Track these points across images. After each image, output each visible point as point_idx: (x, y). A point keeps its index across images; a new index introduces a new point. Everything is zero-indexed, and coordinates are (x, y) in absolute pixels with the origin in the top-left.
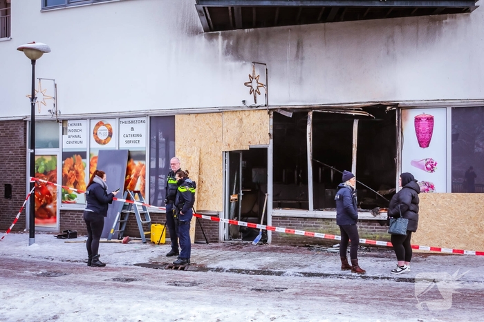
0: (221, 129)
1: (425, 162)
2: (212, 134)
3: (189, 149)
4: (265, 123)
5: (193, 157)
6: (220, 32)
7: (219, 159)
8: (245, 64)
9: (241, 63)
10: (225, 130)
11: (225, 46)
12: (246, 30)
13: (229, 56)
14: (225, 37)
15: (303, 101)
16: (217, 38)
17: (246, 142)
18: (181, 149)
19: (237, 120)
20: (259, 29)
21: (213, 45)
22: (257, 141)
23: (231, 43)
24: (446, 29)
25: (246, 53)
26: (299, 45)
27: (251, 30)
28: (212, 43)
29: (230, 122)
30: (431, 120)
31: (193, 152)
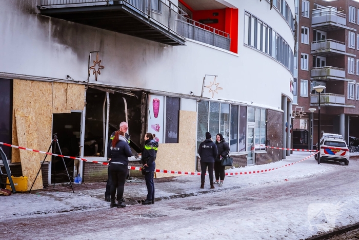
0: (51, 95)
1: (156, 126)
2: (44, 99)
3: (25, 109)
4: (82, 94)
5: (30, 117)
6: (50, 17)
7: (49, 119)
8: (67, 48)
9: (65, 46)
10: (54, 96)
11: (53, 30)
12: (69, 22)
13: (56, 39)
14: (54, 23)
15: (103, 82)
16: (48, 22)
17: (69, 108)
18: (19, 109)
19: (63, 90)
20: (78, 24)
21: (45, 27)
22: (77, 107)
23: (58, 29)
24: (165, 52)
25: (69, 39)
26: (102, 43)
27: (73, 23)
28: (43, 25)
29: (59, 91)
30: (158, 102)
31: (30, 112)
